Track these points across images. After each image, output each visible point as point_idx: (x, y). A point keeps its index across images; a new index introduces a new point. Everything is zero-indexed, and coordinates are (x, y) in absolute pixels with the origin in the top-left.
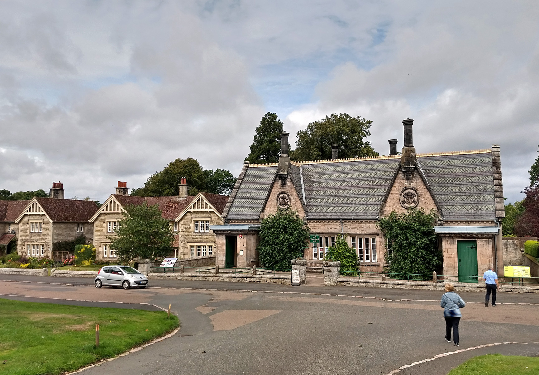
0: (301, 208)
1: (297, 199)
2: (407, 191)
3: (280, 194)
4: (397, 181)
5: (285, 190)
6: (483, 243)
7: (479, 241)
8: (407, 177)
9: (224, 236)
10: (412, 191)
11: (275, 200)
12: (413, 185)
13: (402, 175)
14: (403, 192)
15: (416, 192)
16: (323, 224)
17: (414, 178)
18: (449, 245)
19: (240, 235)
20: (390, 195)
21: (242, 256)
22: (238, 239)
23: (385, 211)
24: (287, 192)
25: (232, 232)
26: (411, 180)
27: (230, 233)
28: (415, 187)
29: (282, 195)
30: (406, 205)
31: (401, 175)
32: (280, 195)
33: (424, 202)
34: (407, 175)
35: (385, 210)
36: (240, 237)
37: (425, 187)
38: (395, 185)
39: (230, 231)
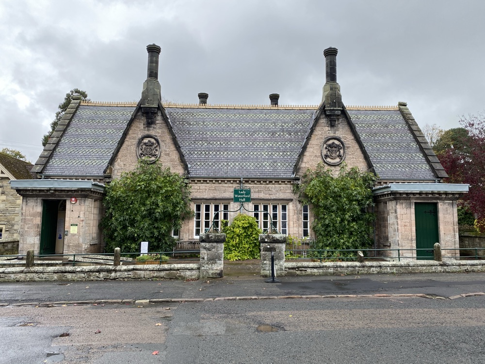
0: (178, 162)
1: (173, 147)
2: (331, 142)
3: (143, 138)
4: (318, 128)
5: (152, 132)
6: (446, 206)
7: (442, 203)
8: (331, 123)
9: (39, 200)
10: (337, 142)
11: (133, 148)
12: (338, 134)
13: (325, 120)
14: (325, 142)
15: (342, 143)
16: (213, 185)
17: (339, 125)
18: (405, 209)
19: (73, 199)
20: (308, 146)
21: (75, 234)
22: (68, 206)
23: (302, 168)
24: (156, 136)
25: (57, 193)
26: (336, 128)
27: (52, 195)
28: (341, 136)
29: (146, 140)
30: (329, 160)
31: (323, 121)
32: (143, 140)
33: (351, 157)
34: (330, 121)
35: (302, 166)
36: (73, 202)
37: (353, 138)
38: (315, 133)
39: (53, 191)
